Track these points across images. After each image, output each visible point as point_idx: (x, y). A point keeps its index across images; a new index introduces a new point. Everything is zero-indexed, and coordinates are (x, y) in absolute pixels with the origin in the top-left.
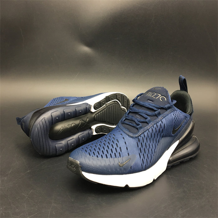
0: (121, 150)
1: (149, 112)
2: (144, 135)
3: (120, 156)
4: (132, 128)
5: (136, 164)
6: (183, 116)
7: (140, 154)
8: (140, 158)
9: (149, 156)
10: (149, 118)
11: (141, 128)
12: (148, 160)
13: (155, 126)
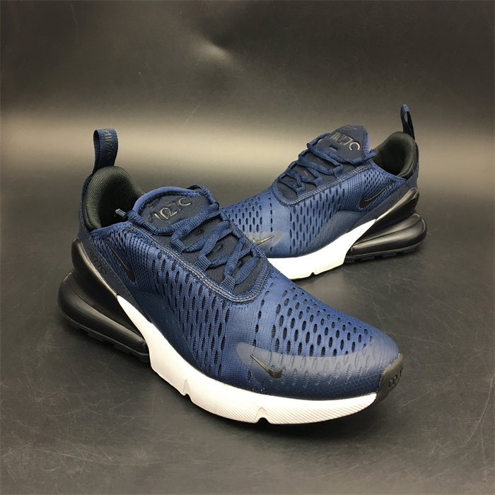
0: (261, 223)
1: (324, 168)
2: (305, 204)
3: (258, 230)
4: (289, 189)
5: (280, 245)
6: (384, 180)
7: (292, 231)
8: (291, 237)
9: (307, 236)
10: (320, 178)
11: (302, 191)
12: (303, 242)
13: (327, 191)
